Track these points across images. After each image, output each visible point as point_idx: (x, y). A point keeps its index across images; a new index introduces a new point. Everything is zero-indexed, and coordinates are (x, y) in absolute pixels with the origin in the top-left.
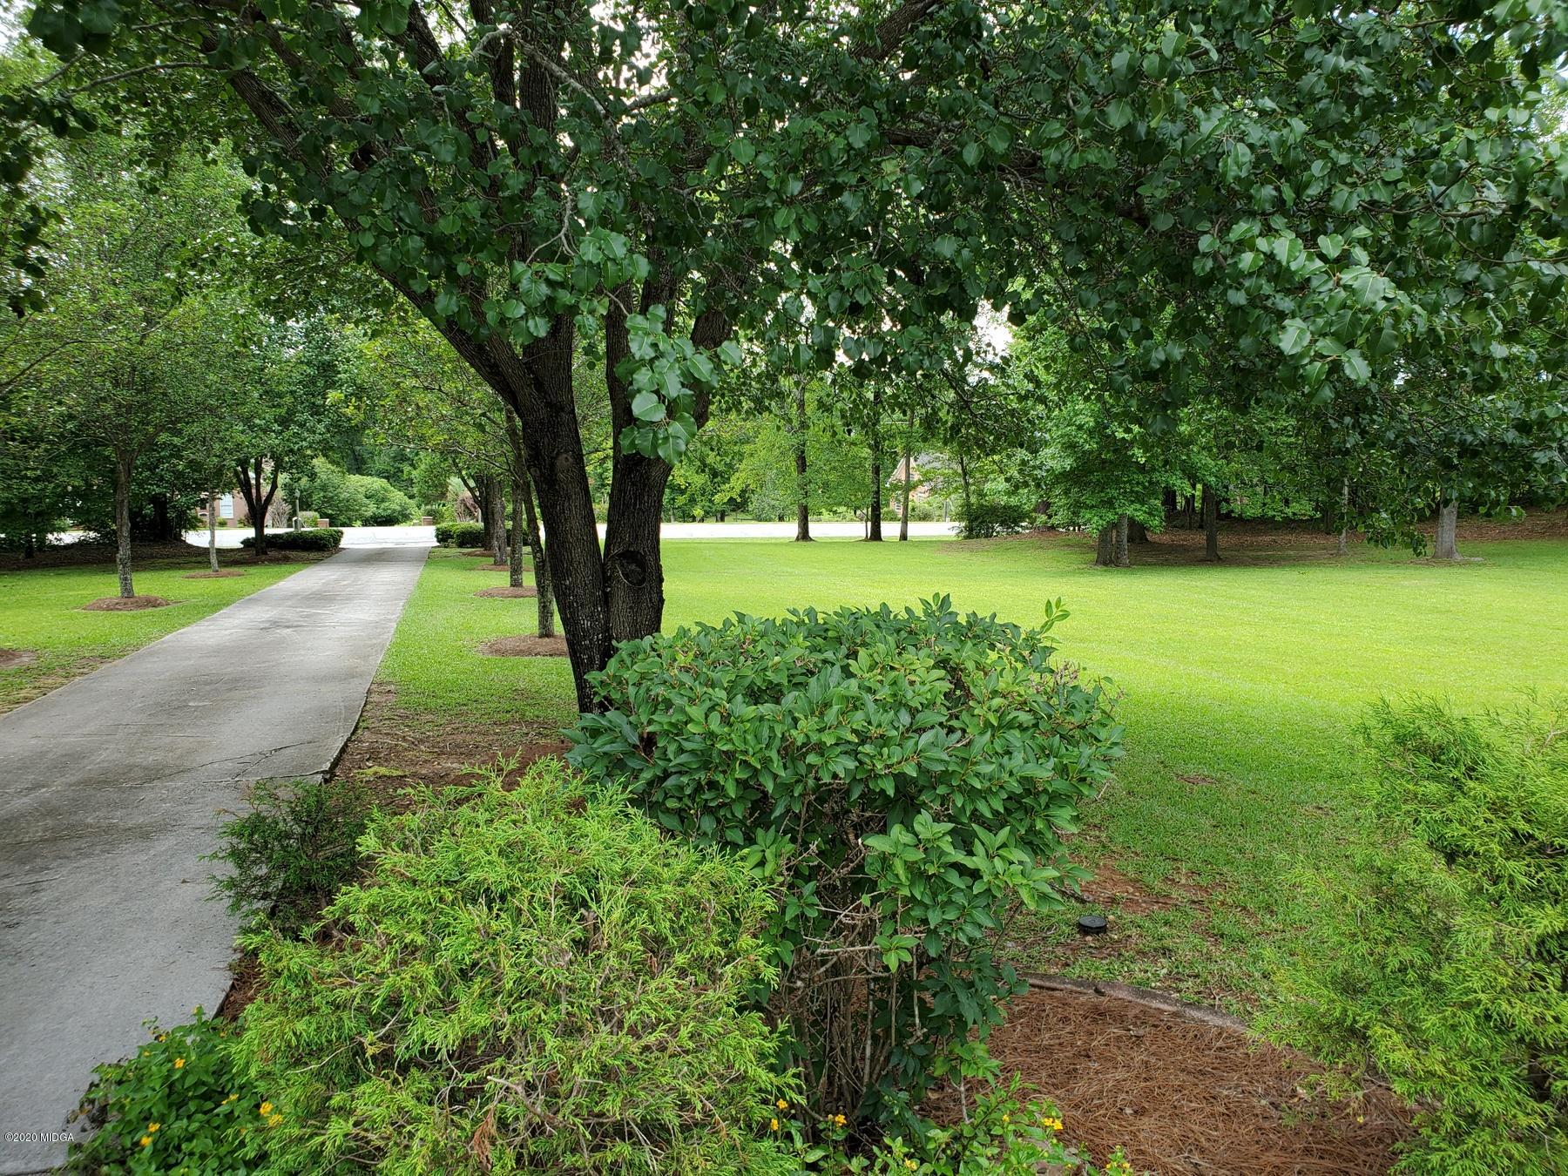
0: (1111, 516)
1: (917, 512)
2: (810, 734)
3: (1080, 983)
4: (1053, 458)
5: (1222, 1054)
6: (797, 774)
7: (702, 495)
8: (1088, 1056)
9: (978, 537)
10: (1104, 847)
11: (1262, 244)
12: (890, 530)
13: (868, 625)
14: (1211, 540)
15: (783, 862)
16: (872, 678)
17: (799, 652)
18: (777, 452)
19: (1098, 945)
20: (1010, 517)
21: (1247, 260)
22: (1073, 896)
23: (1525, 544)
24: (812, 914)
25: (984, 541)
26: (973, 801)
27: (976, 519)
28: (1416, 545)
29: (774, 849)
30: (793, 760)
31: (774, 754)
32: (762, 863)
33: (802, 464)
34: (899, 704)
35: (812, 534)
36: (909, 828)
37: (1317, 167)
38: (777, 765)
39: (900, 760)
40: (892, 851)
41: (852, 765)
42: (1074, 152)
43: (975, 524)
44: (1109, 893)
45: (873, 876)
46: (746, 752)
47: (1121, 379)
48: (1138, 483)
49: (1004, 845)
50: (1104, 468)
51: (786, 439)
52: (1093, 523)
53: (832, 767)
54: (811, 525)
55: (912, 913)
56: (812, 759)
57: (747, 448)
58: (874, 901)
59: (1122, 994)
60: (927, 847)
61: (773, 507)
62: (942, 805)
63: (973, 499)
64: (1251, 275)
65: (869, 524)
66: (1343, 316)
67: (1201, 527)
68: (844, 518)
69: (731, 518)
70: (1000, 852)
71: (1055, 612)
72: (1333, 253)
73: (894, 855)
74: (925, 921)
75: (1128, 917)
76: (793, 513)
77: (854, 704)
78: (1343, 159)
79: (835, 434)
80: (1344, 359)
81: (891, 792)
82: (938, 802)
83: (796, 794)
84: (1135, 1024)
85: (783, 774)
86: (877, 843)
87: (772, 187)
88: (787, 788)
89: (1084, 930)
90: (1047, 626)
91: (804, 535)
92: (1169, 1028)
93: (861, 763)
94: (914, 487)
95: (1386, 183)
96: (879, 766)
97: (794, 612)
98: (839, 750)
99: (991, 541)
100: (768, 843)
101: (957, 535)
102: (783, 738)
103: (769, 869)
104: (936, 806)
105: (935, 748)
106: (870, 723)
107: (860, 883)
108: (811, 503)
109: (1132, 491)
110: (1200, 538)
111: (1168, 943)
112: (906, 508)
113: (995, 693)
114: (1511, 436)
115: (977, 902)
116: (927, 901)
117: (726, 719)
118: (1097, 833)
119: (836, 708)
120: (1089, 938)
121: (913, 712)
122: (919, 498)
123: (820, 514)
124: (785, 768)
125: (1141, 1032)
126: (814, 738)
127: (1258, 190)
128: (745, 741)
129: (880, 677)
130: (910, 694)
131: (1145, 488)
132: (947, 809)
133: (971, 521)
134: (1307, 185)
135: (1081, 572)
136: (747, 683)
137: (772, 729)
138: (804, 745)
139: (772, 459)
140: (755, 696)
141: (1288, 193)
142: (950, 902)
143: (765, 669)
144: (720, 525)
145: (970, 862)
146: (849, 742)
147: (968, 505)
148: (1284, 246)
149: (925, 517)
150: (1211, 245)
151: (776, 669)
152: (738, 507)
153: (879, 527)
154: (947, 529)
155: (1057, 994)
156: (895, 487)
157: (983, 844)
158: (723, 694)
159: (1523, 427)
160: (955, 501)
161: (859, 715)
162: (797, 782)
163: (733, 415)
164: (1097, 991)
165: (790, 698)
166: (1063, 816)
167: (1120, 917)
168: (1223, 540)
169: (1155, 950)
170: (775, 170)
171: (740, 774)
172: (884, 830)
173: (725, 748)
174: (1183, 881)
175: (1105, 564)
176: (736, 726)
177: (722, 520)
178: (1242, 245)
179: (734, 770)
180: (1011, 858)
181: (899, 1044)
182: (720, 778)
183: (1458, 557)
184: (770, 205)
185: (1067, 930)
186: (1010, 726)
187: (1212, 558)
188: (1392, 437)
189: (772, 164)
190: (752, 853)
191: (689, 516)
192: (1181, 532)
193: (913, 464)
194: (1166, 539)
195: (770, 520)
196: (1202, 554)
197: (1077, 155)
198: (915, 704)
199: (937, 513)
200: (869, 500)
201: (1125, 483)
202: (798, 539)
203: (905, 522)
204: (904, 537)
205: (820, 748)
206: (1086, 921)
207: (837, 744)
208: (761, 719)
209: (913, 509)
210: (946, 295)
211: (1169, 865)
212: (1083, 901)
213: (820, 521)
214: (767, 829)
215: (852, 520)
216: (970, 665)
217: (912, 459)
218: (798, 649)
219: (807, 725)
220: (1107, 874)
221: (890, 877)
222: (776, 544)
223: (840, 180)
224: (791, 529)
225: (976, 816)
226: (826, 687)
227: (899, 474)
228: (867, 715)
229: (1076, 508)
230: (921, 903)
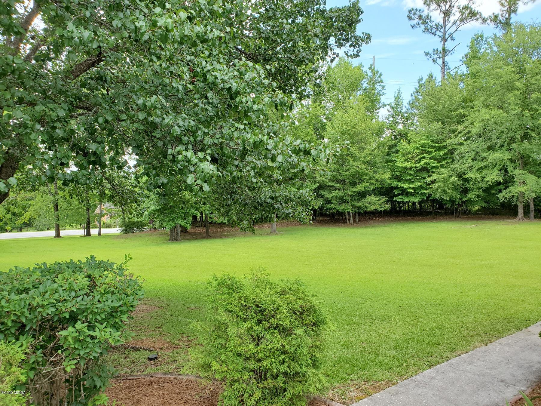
0: (173, 224)
1: (105, 224)
2: (39, 302)
3: (147, 375)
4: (153, 205)
5: (187, 386)
6: (34, 315)
7: (11, 221)
8: (146, 396)
9: (128, 233)
10: (160, 333)
11: (184, 153)
12: (94, 232)
13: (64, 267)
14: (207, 230)
15: (29, 344)
16: (62, 283)
17: (37, 277)
18: (45, 203)
19: (154, 363)
20: (140, 226)
21: (180, 157)
22: (147, 350)
23: (294, 227)
24: (40, 359)
25: (130, 234)
26: (95, 316)
27: (128, 226)
28: (252, 231)
29: (27, 341)
30: (34, 311)
31: (25, 310)
32: (21, 346)
33: (56, 207)
34: (71, 289)
35: (61, 235)
36: (74, 327)
37: (200, 132)
38: (27, 314)
39: (71, 306)
40: (68, 334)
41: (54, 310)
42: (130, 123)
43: (127, 228)
44: (160, 347)
45: (62, 343)
46: (15, 311)
47: (150, 187)
48: (182, 213)
49: (105, 327)
50: (171, 208)
51: (49, 199)
52: (168, 226)
53: (47, 311)
54: (61, 231)
55: (75, 353)
56: (40, 310)
57: (32, 202)
58: (62, 352)
59: (159, 376)
60: (79, 332)
61: (44, 225)
62: (86, 319)
63: (126, 220)
64: (181, 161)
65: (86, 230)
66: (202, 175)
67: (205, 226)
68: (76, 228)
69: (25, 230)
70: (104, 330)
71: (128, 258)
72: (202, 157)
73: (69, 335)
74: (79, 355)
75: (165, 353)
76: (53, 227)
77: (56, 291)
78: (206, 131)
79: (66, 198)
80: (203, 185)
81: (68, 317)
82: (84, 318)
83: (34, 322)
84: (162, 384)
85: (29, 316)
86: (63, 333)
87: (29, 126)
88: (31, 320)
89: (150, 359)
90: (126, 262)
91: (58, 235)
92: (172, 382)
93: (57, 309)
94: (103, 216)
95: (217, 138)
96: (63, 309)
97: (37, 265)
98: (49, 306)
99: (133, 234)
100: (24, 339)
101: (121, 233)
102: (29, 305)
103: (24, 348)
104: (84, 319)
105: (83, 302)
106: (60, 296)
107: (57, 347)
108: (60, 223)
109: (180, 216)
110: (204, 230)
111: (176, 358)
112: (100, 223)
113: (105, 284)
114: (269, 201)
115: (96, 345)
116: (80, 348)
117: (8, 301)
118: (159, 329)
119: (48, 293)
120: (151, 362)
121: (76, 291)
122: (105, 219)
123: (66, 226)
124: (30, 314)
125: (163, 385)
126: (41, 303)
127: (184, 138)
128: (15, 307)
129: (65, 282)
130: (75, 287)
131: (184, 214)
132: (87, 320)
133: (126, 227)
134: (197, 137)
135: (164, 243)
136: (16, 288)
137: (25, 302)
138: (37, 306)
139: (43, 206)
140: (19, 292)
141: (192, 139)
142: (88, 347)
143: (24, 284)
144: (20, 233)
145: (94, 334)
146: (53, 303)
147: (125, 221)
148: (189, 154)
149: (109, 226)
150: (171, 152)
151: (28, 283)
152: (28, 225)
153: (90, 231)
154: (116, 231)
155: (138, 380)
156: (96, 216)
157: (98, 328)
158: (7, 293)
159: (272, 198)
160: (119, 220)
161: (57, 294)
162: (35, 318)
163: (22, 191)
164: (152, 376)
165: (31, 292)
166: (124, 317)
167: (162, 354)
168: (211, 230)
169: (172, 361)
170: (30, 121)
171: (13, 318)
172: (66, 329)
173: (7, 310)
174: (184, 340)
175: (172, 240)
176: (12, 303)
177: (21, 231)
178: (179, 153)
179: (11, 317)
180: (107, 331)
181: (76, 400)
182: (5, 321)
183: (277, 232)
184: (29, 132)
185: (144, 360)
186: (108, 293)
187: (208, 236)
188: (240, 201)
189: (29, 119)
190: (19, 343)
191: (4, 230)
192: (198, 228)
193: (103, 207)
194: (194, 230)
195: (43, 230)
196: (205, 235)
197: (131, 125)
198: (77, 289)
199: (113, 225)
200: (85, 221)
201: (178, 213)
202: (55, 237)
203: (100, 228)
204: (100, 234)
205: (43, 306)
206: (151, 357)
207: (48, 304)
208: (21, 299)
209: (104, 224)
210: (95, 161)
211: (180, 335)
212: (151, 351)
213: (65, 229)
214: (23, 335)
215: (78, 229)
216: (97, 276)
217: (102, 205)
218: (37, 276)
219: (38, 300)
220: (160, 341)
221: (67, 343)
222: (45, 240)
223: (55, 125)
224: (53, 233)
225: (96, 320)
226: (46, 287)
227: (98, 211)
228: (60, 294)
229: (162, 221)
230: (78, 349)
